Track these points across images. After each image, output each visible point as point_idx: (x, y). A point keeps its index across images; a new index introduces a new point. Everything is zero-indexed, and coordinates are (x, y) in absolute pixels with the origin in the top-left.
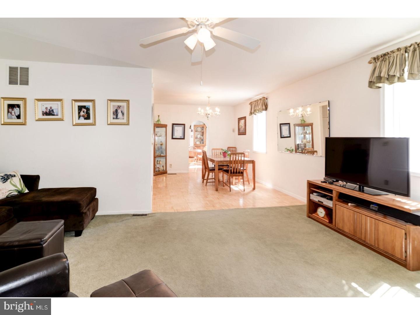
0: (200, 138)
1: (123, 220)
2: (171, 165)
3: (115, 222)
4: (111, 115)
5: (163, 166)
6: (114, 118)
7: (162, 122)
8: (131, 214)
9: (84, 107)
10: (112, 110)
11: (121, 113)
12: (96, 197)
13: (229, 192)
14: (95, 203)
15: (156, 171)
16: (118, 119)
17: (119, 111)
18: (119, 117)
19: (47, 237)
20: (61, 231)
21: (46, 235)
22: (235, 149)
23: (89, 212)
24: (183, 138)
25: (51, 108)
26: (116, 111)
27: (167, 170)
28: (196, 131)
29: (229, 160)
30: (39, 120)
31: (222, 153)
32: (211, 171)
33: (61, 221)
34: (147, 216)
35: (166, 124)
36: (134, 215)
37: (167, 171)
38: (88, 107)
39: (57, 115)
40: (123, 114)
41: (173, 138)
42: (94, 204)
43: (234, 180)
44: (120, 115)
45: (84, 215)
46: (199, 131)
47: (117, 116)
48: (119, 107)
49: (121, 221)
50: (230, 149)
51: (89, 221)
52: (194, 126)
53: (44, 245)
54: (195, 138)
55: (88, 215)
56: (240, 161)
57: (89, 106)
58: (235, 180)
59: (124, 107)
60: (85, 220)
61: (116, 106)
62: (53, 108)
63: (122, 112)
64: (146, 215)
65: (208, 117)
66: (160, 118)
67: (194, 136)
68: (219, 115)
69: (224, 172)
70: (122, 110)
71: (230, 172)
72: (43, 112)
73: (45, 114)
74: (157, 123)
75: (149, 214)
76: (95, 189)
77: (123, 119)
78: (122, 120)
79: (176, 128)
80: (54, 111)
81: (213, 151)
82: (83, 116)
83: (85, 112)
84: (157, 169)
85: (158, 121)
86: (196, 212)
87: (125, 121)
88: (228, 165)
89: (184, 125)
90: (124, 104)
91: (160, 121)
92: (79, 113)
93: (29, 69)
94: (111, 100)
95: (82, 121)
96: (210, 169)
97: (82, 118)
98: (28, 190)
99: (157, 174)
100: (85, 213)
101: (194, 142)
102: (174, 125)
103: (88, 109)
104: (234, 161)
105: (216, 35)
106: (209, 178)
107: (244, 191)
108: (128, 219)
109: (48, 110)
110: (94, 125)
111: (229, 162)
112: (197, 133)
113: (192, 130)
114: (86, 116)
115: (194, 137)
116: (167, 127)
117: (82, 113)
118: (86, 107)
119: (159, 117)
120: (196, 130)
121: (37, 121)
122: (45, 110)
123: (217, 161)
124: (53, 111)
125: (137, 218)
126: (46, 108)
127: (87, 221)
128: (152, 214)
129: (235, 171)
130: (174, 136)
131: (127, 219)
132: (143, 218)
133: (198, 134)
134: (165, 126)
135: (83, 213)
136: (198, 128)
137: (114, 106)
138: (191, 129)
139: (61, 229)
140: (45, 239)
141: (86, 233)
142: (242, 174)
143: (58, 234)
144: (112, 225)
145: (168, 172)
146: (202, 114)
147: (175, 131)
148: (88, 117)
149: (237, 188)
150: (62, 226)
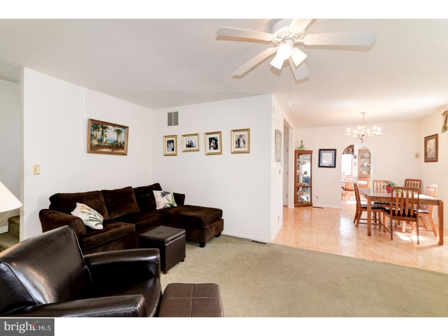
0: (368, 166)
1: (241, 244)
2: (318, 197)
3: (234, 243)
4: (235, 145)
5: (307, 198)
6: (236, 147)
7: (306, 148)
8: (251, 240)
9: (213, 138)
10: (235, 139)
11: (243, 142)
12: (222, 218)
13: (389, 240)
14: (219, 223)
15: (298, 203)
16: (240, 147)
17: (241, 140)
18: (240, 146)
19: (169, 239)
20: (183, 238)
21: (169, 237)
22: (419, 182)
23: (211, 229)
24: (333, 166)
25: (191, 141)
26: (239, 140)
27: (312, 202)
28: (361, 158)
29: (391, 196)
30: (184, 151)
31: (385, 187)
32: (363, 209)
33: (183, 231)
34: (266, 245)
35: (311, 150)
36: (254, 241)
37: (312, 204)
38: (217, 139)
39: (195, 147)
40: (244, 143)
41: (320, 166)
42: (217, 223)
43: (404, 225)
44: (242, 144)
45: (205, 230)
46: (365, 158)
47: (239, 145)
48: (241, 136)
49: (239, 244)
50: (410, 182)
51: (212, 237)
52: (359, 150)
53: (166, 245)
54: (360, 166)
55: (209, 231)
56: (410, 199)
57: (217, 137)
58: (406, 226)
59: (245, 135)
60: (206, 235)
61: (238, 135)
62: (192, 142)
63: (243, 140)
64: (265, 243)
65: (362, 140)
66: (303, 144)
67: (358, 163)
68: (379, 135)
69: (385, 213)
70: (244, 139)
71: (391, 212)
72: (187, 145)
73: (188, 147)
74: (300, 149)
75: (267, 243)
76: (222, 211)
77: (245, 147)
78: (243, 148)
79: (324, 154)
80: (194, 143)
81: (375, 183)
82: (213, 147)
83: (214, 143)
84: (299, 200)
85: (301, 147)
86: (323, 253)
87: (246, 149)
88: (389, 203)
89: (335, 150)
90: (245, 133)
91: (304, 147)
92: (210, 144)
93: (179, 112)
94: (234, 131)
95: (212, 151)
96: (362, 206)
97: (212, 148)
98: (177, 205)
99: (299, 205)
100: (207, 229)
101: (358, 171)
102: (321, 151)
103: (216, 140)
104: (400, 199)
105: (309, 44)
106: (361, 218)
107: (418, 243)
108: (247, 244)
109: (190, 143)
110: (221, 154)
111: (391, 200)
112: (363, 160)
113: (356, 157)
114: (215, 147)
115: (358, 165)
116: (312, 154)
117: (212, 144)
118: (215, 138)
119: (303, 142)
120: (362, 156)
121: (183, 152)
122: (187, 144)
123: (369, 196)
124: (192, 143)
125: (254, 244)
126: (189, 142)
127: (209, 236)
128: (271, 244)
129: (407, 213)
130: (322, 163)
131: (245, 243)
132: (260, 245)
133: (366, 161)
134: (310, 152)
135: (205, 228)
136: (364, 154)
137: (236, 136)
138: (353, 155)
139: (182, 236)
140: (166, 240)
141: (208, 246)
142: (414, 219)
143: (179, 240)
144: (230, 245)
145: (314, 205)
146: (355, 136)
147: (323, 158)
148: (216, 148)
149: (408, 237)
150: (184, 234)
